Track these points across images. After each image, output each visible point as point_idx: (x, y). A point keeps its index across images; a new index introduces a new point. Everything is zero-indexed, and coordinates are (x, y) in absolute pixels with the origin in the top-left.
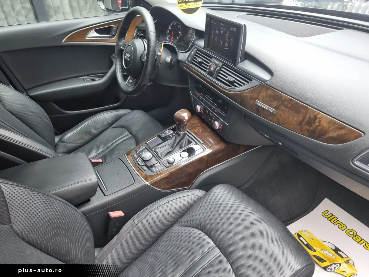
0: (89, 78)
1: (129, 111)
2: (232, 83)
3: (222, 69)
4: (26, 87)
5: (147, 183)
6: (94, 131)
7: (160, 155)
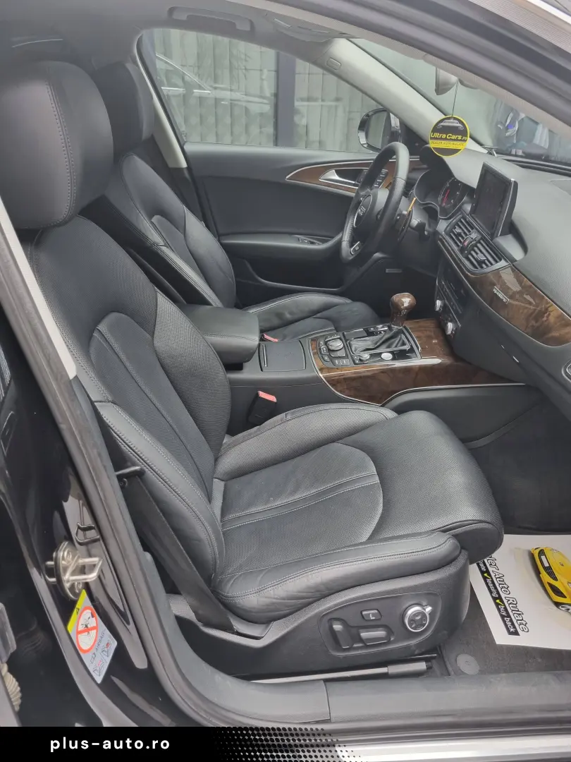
0: (307, 239)
1: (348, 301)
2: (481, 263)
3: (479, 245)
4: (221, 231)
5: (321, 375)
6: (288, 316)
7: (353, 349)
